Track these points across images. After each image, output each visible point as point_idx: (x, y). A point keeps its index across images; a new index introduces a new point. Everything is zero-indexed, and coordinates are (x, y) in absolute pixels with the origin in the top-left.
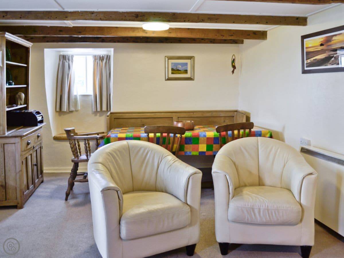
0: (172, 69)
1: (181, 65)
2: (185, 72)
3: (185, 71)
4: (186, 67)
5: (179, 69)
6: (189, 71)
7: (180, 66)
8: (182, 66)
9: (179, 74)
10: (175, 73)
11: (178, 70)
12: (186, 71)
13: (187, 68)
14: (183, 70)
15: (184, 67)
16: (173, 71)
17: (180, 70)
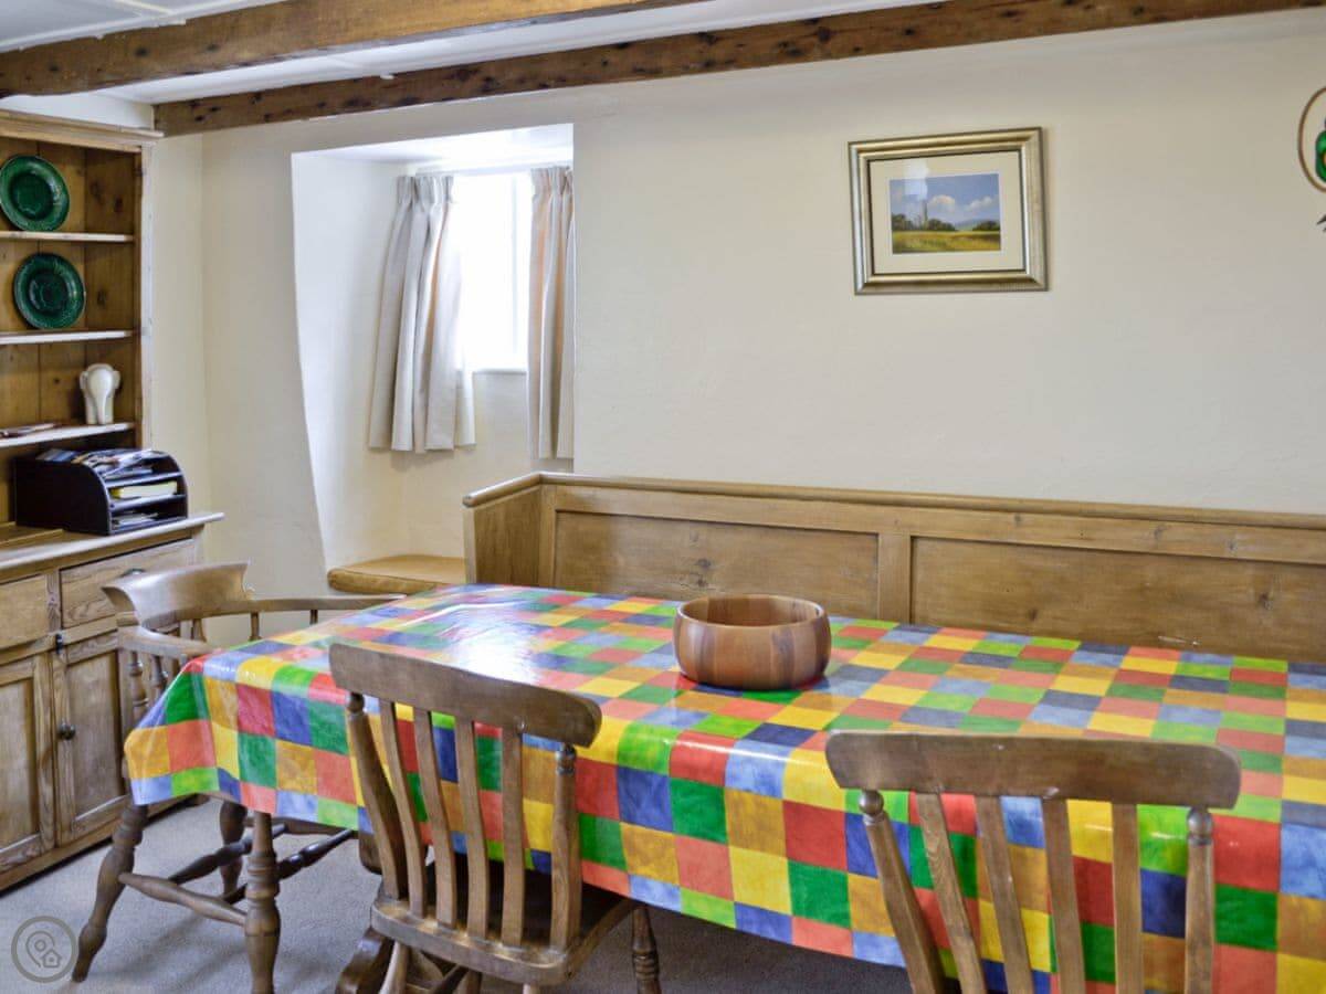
0: (899, 223)
1: (953, 196)
2: (986, 238)
3: (980, 228)
4: (987, 200)
5: (944, 219)
6: (1008, 232)
7: (949, 200)
8: (963, 200)
9: (945, 248)
10: (917, 244)
11: (935, 226)
12: (989, 232)
13: (996, 206)
14: (965, 224)
15: (975, 204)
16: (899, 234)
17: (949, 228)
